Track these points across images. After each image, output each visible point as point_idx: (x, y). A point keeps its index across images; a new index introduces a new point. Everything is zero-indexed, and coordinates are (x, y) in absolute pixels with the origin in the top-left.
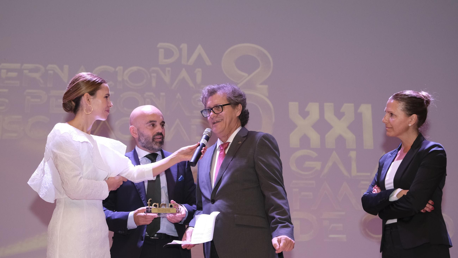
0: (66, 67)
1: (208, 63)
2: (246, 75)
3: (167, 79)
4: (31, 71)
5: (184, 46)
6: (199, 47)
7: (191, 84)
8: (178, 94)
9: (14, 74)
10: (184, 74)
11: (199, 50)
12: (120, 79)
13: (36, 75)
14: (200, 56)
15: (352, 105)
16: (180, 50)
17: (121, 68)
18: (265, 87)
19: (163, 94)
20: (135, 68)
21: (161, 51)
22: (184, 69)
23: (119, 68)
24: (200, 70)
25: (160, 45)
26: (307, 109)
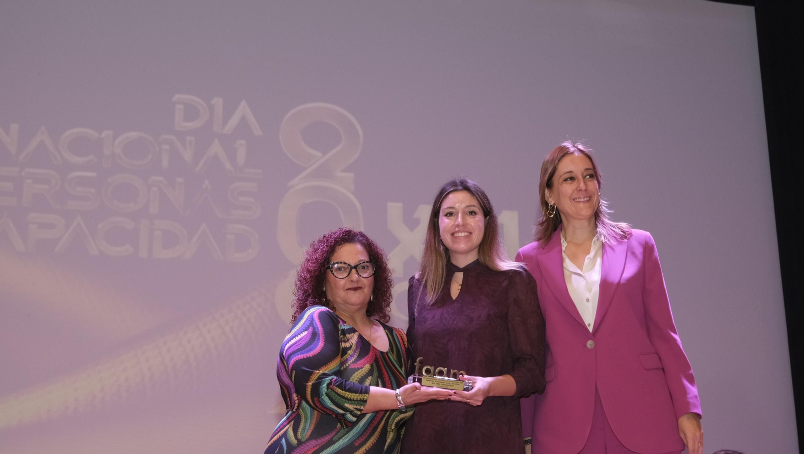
0: (14, 127)
1: (258, 132)
2: (319, 154)
3: (188, 155)
5: (218, 102)
6: (243, 104)
7: (228, 166)
8: (206, 182)
10: (216, 148)
11: (243, 109)
12: (107, 152)
14: (243, 119)
16: (211, 108)
17: (111, 133)
18: (351, 175)
19: (180, 180)
20: (133, 134)
21: (180, 107)
22: (216, 141)
23: (107, 133)
24: (243, 142)
25: (176, 97)
26: (416, 215)
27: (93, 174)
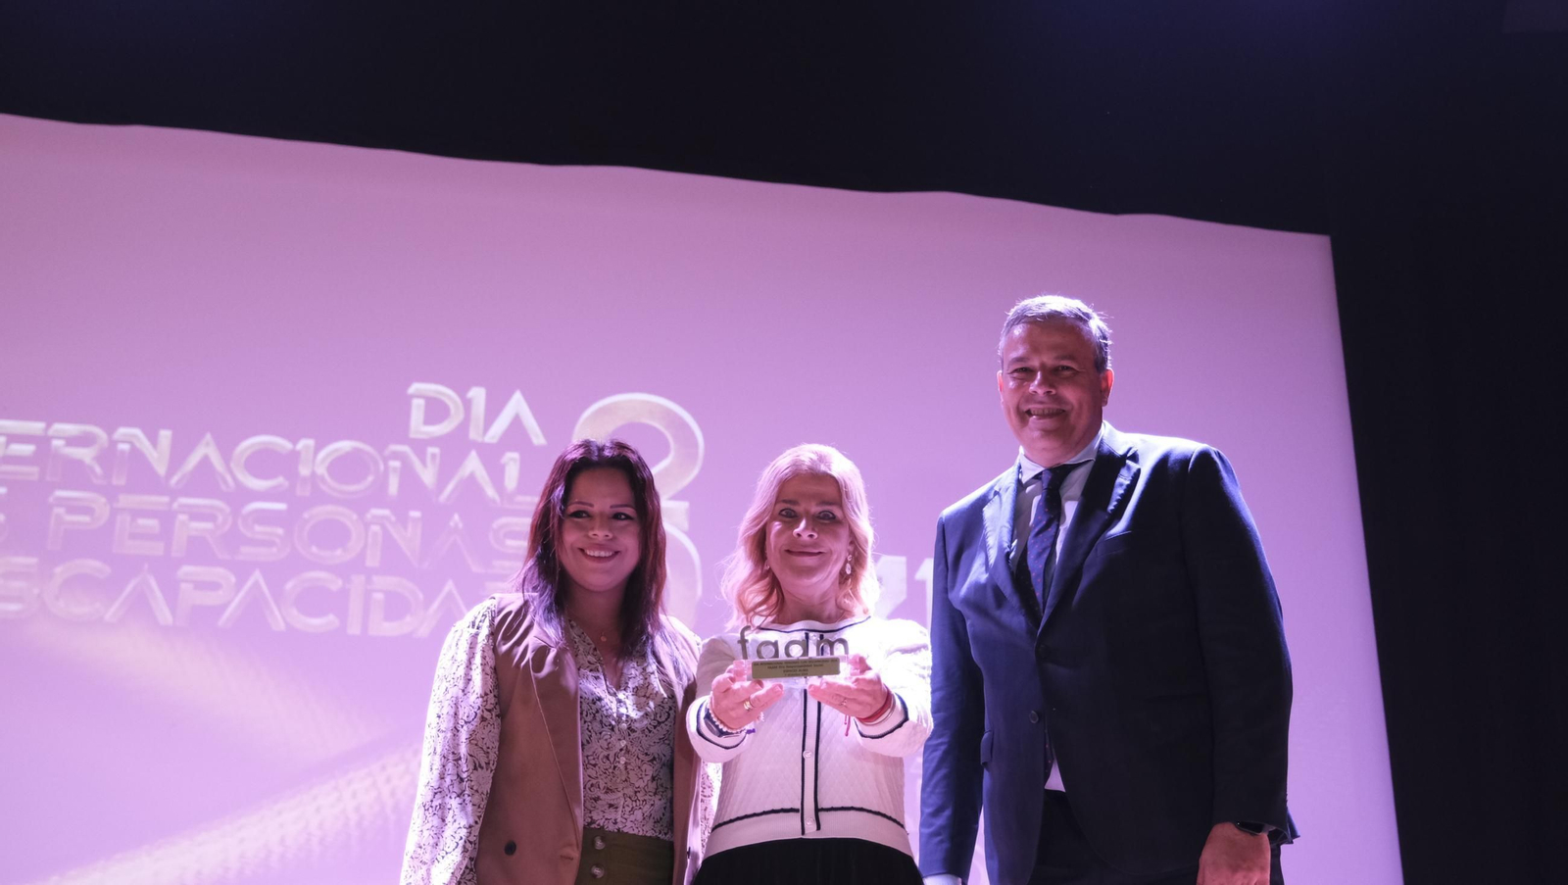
0: (165, 435)
3: (428, 475)
4: (72, 441)
5: (478, 395)
6: (517, 396)
7: (490, 492)
8: (456, 517)
9: (27, 449)
10: (473, 464)
11: (517, 404)
12: (304, 471)
13: (85, 454)
14: (517, 422)
15: (903, 559)
16: (467, 404)
17: (311, 442)
18: (684, 505)
19: (415, 514)
20: (345, 445)
21: (418, 407)
22: (473, 454)
23: (306, 444)
24: (515, 455)
25: (416, 387)
27: (281, 506)
